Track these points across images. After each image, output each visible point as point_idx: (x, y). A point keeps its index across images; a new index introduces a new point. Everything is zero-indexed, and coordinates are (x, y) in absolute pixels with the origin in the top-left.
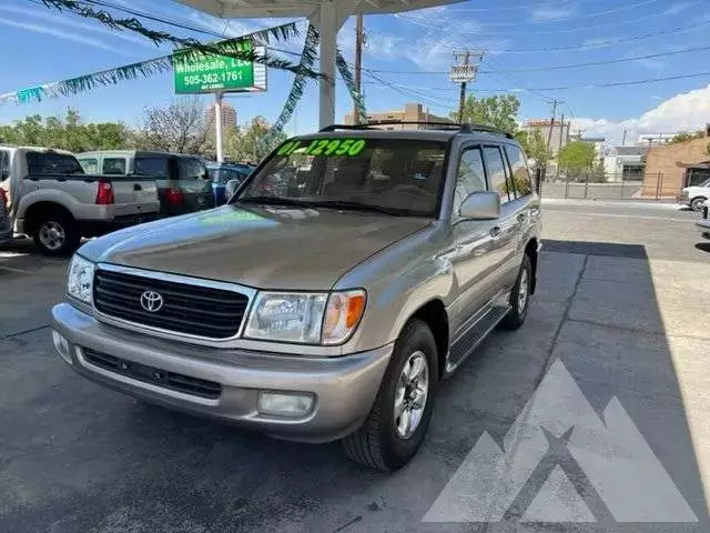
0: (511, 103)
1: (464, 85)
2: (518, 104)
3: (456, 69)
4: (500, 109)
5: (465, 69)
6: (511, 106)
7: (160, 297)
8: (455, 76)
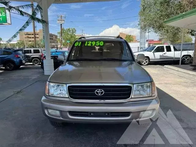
0: (74, 30)
1: (61, 25)
2: (76, 30)
3: (59, 20)
4: (71, 32)
5: (61, 20)
6: (74, 31)
7: (103, 91)
8: (58, 22)
